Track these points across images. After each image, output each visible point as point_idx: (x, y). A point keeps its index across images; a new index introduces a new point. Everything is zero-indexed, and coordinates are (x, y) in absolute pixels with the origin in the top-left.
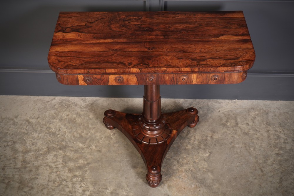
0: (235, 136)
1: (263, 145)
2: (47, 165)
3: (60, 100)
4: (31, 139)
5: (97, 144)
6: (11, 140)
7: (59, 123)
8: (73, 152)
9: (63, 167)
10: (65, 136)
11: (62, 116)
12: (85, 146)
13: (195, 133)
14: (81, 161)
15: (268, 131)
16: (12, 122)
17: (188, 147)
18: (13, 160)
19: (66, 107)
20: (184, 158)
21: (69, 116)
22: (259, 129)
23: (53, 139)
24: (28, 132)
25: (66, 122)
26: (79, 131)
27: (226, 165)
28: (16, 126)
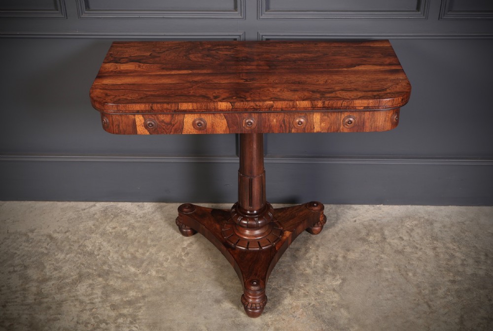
0: (383, 256)
1: (429, 268)
2: (77, 300)
3: (103, 207)
4: (53, 262)
5: (160, 268)
6: (21, 264)
7: (100, 239)
8: (120, 281)
9: (102, 302)
10: (109, 257)
11: (104, 229)
12: (140, 271)
13: (317, 252)
14: (132, 294)
15: (435, 249)
16: (24, 238)
17: (306, 272)
18: (22, 292)
19: (112, 216)
20: (300, 287)
21: (116, 229)
22: (420, 245)
23: (89, 262)
24: (49, 252)
25: (111, 238)
26: (132, 250)
27: (369, 298)
28: (30, 244)
